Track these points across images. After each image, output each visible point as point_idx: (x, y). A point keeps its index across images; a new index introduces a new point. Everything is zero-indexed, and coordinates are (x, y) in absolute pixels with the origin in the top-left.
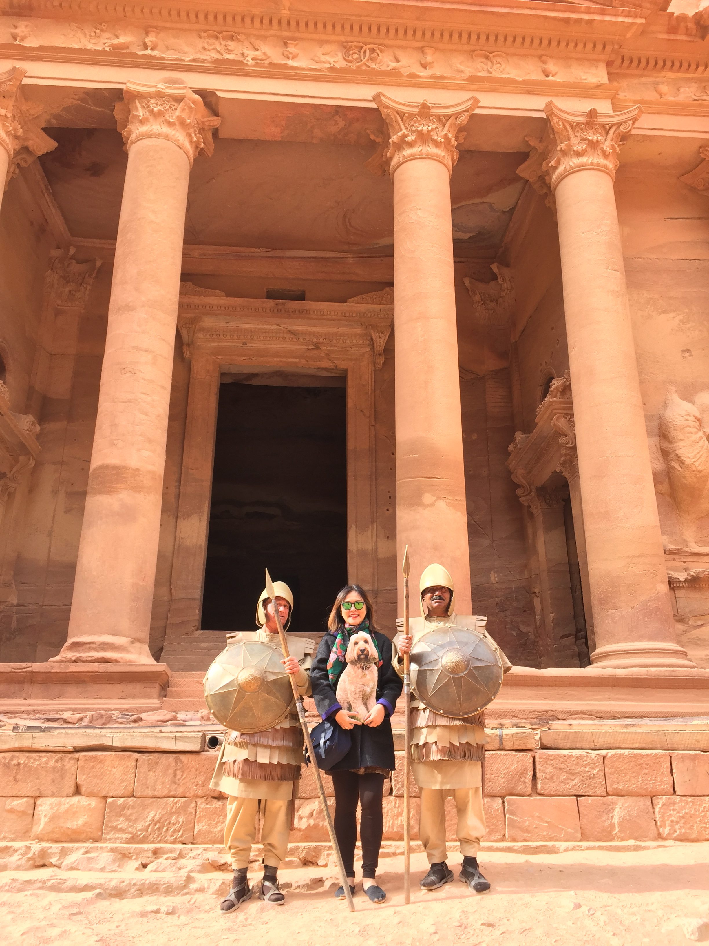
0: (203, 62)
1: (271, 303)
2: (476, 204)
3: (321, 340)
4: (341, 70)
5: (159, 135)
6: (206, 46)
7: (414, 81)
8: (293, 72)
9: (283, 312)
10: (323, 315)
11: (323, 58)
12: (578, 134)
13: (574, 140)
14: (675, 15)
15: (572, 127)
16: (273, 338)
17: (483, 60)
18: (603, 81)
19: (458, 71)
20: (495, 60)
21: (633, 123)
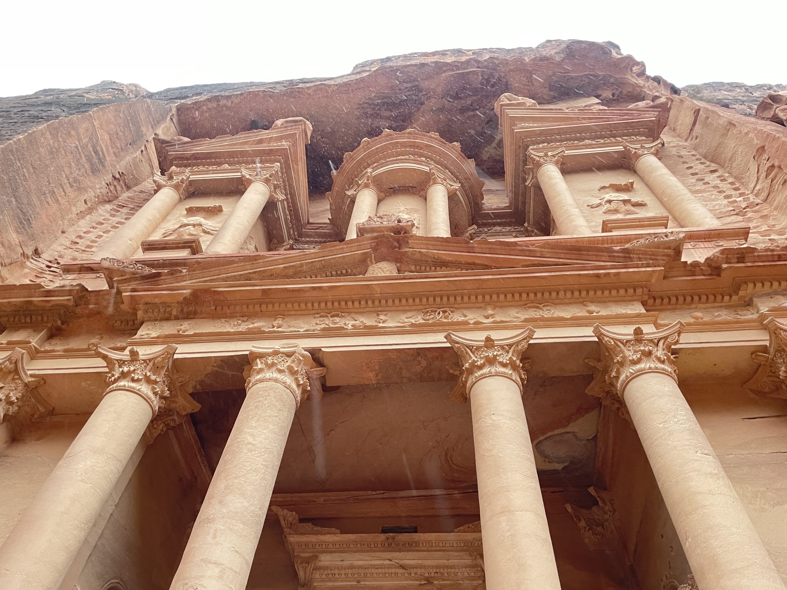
0: (314, 331)
1: (383, 537)
2: (561, 434)
3: (433, 575)
4: (421, 325)
5: (270, 379)
6: (318, 322)
7: (480, 326)
8: (383, 330)
9: (393, 545)
10: (432, 546)
11: (406, 320)
12: (631, 349)
13: (627, 353)
14: (688, 263)
15: (622, 343)
16: (385, 574)
17: (535, 309)
18: (641, 312)
19: (516, 318)
20: (545, 309)
21: (679, 335)
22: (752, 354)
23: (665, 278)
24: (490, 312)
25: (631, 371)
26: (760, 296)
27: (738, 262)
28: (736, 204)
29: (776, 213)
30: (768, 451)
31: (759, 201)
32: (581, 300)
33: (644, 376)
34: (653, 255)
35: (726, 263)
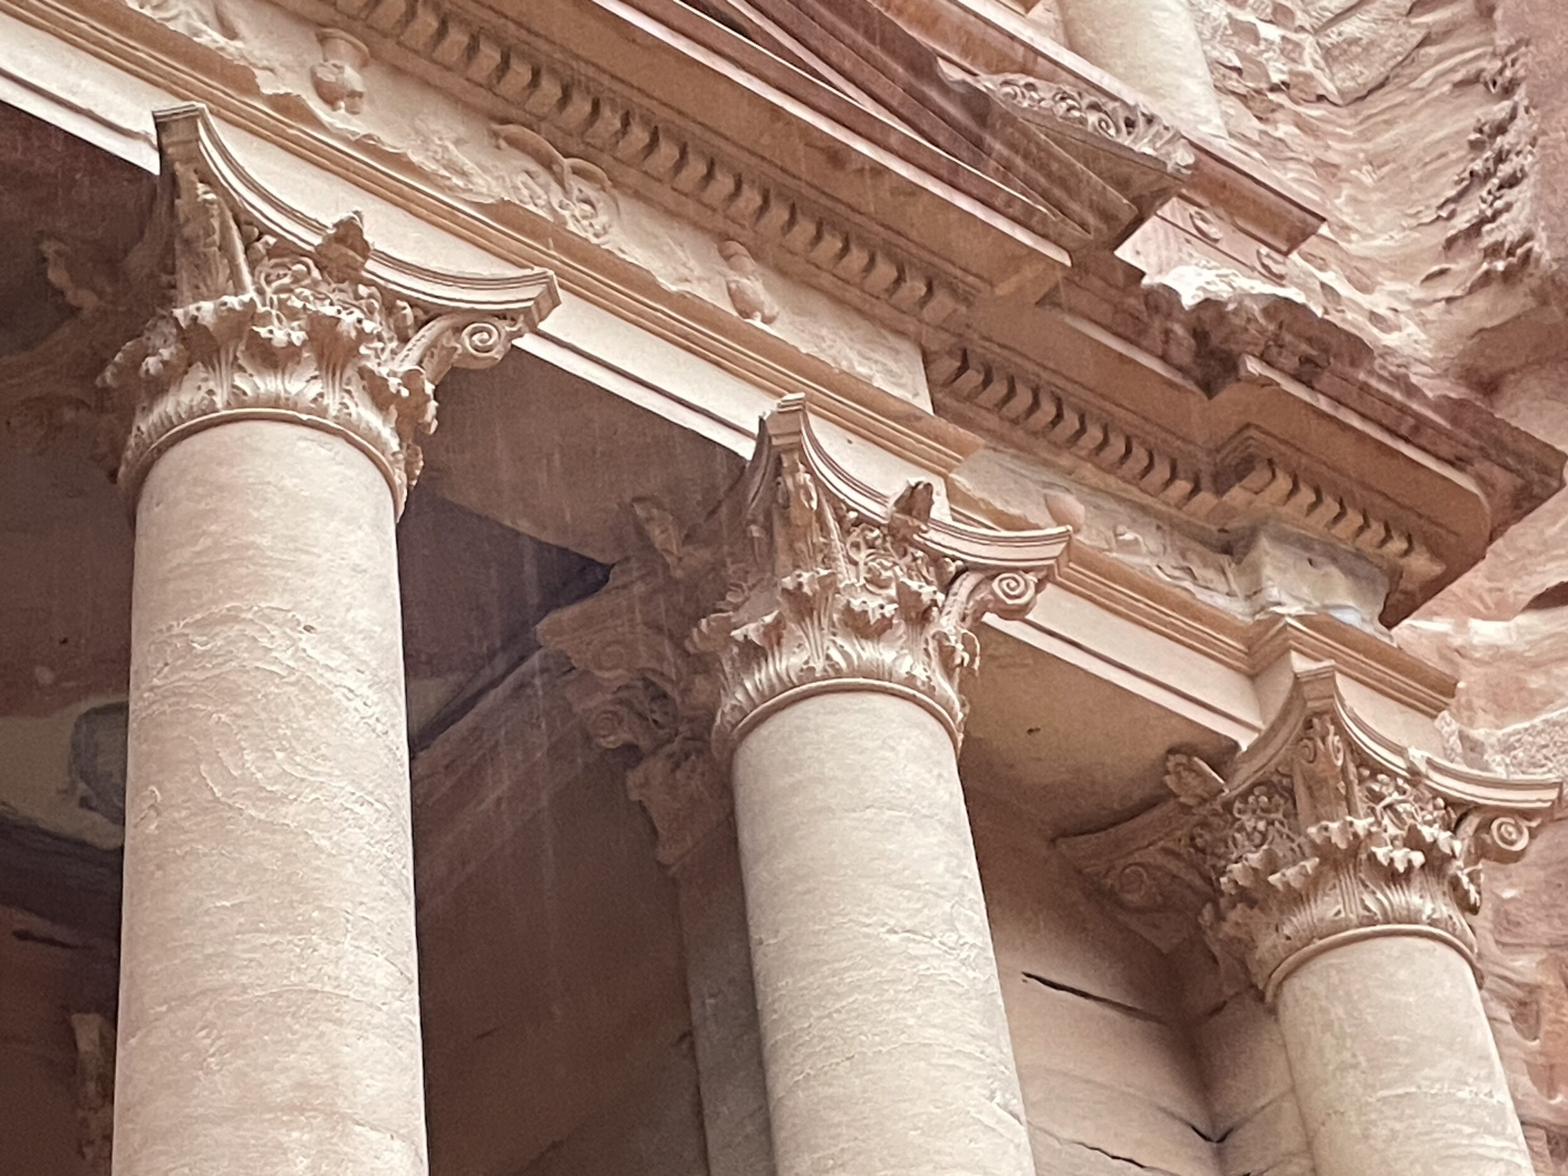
7: (300, 131)
12: (861, 556)
14: (1146, 281)
15: (840, 520)
17: (534, 167)
18: (916, 402)
19: (451, 166)
20: (576, 184)
21: (1040, 586)
22: (1172, 751)
23: (1049, 300)
24: (352, 77)
25: (836, 656)
26: (1282, 539)
27: (1297, 378)
28: (1251, 49)
29: (1368, 180)
30: (1067, 1133)
31: (1329, 87)
32: (719, 223)
33: (878, 700)
34: (1062, 183)
35: (1262, 358)
